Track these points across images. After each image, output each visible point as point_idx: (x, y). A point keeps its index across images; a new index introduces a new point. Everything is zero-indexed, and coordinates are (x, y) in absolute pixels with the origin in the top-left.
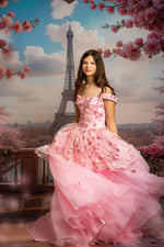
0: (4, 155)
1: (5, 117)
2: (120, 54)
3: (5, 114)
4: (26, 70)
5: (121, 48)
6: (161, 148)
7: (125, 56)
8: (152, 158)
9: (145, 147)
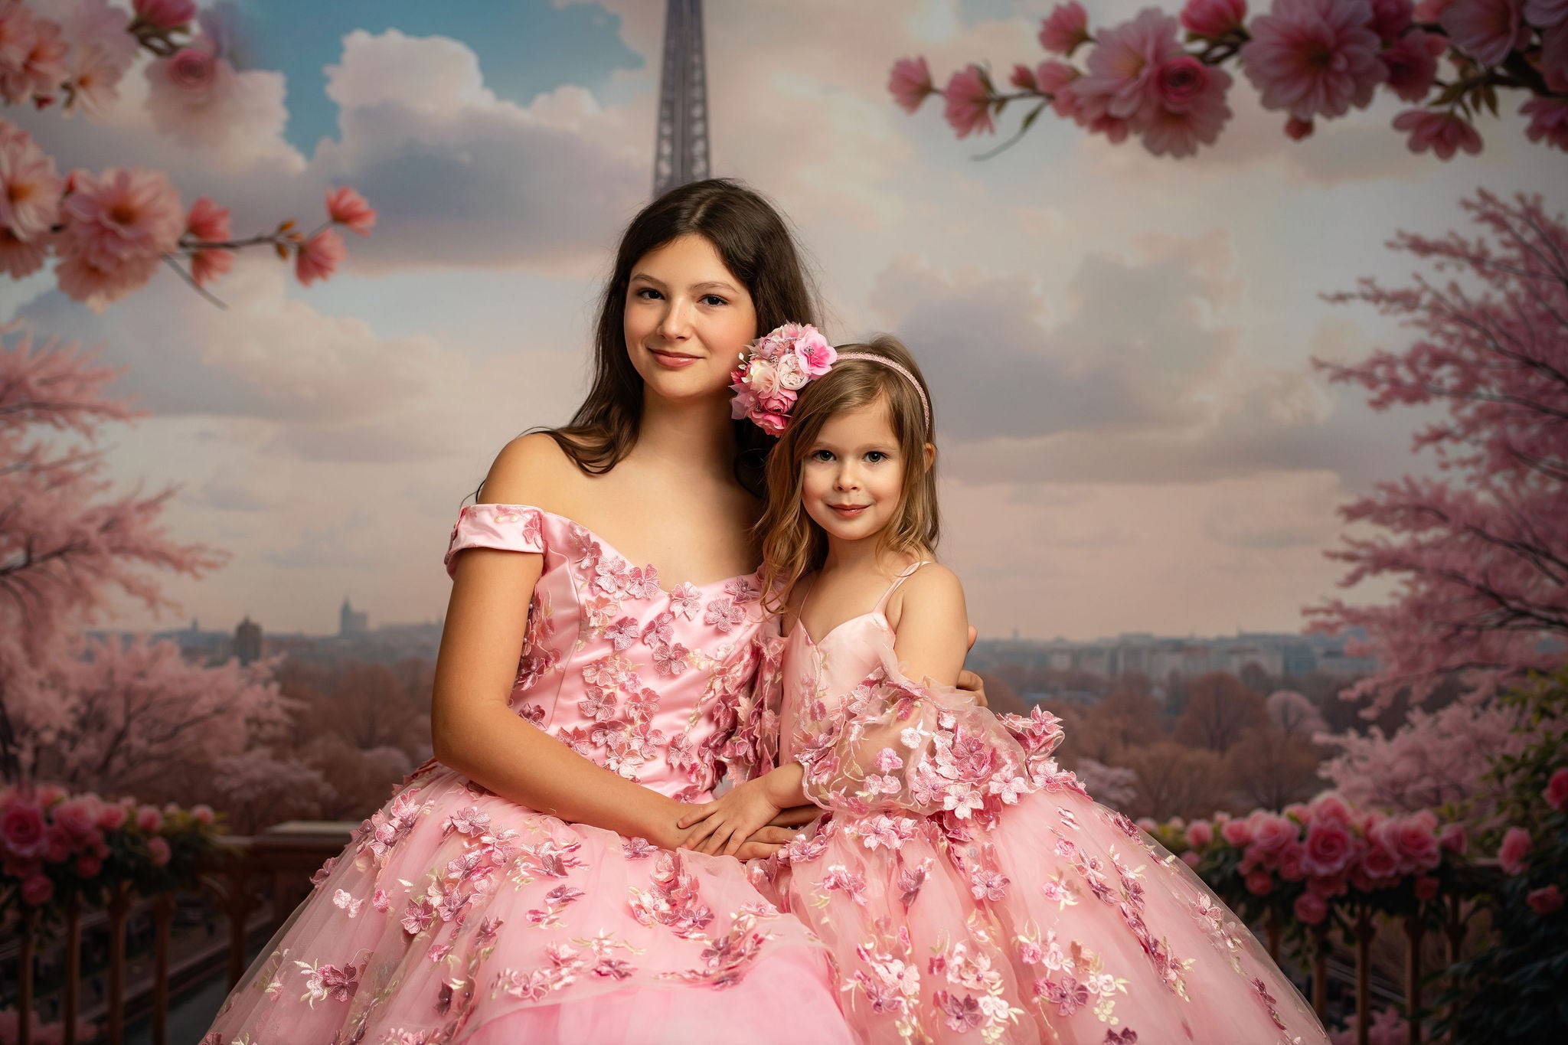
0: (147, 878)
1: (167, 581)
2: (1071, 107)
3: (159, 556)
4: (342, 217)
5: (1080, 59)
6: (1384, 825)
7: (1110, 124)
8: (1311, 905)
9: (1259, 823)
